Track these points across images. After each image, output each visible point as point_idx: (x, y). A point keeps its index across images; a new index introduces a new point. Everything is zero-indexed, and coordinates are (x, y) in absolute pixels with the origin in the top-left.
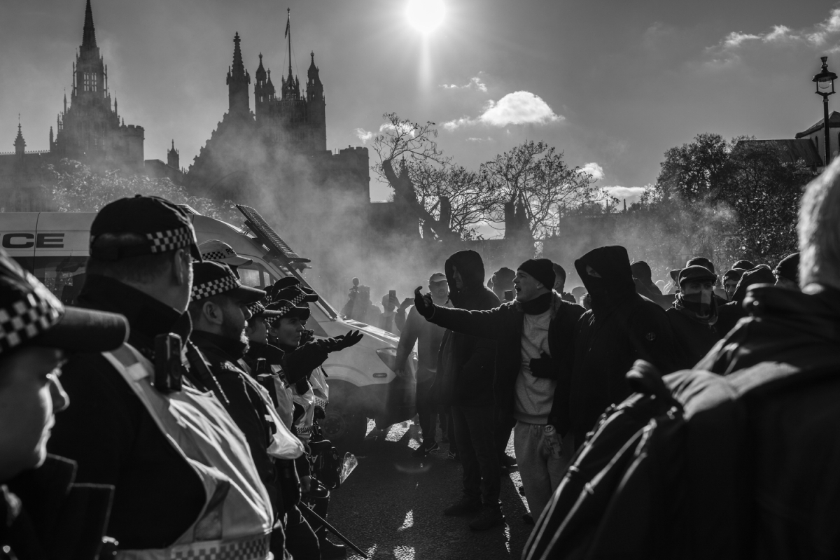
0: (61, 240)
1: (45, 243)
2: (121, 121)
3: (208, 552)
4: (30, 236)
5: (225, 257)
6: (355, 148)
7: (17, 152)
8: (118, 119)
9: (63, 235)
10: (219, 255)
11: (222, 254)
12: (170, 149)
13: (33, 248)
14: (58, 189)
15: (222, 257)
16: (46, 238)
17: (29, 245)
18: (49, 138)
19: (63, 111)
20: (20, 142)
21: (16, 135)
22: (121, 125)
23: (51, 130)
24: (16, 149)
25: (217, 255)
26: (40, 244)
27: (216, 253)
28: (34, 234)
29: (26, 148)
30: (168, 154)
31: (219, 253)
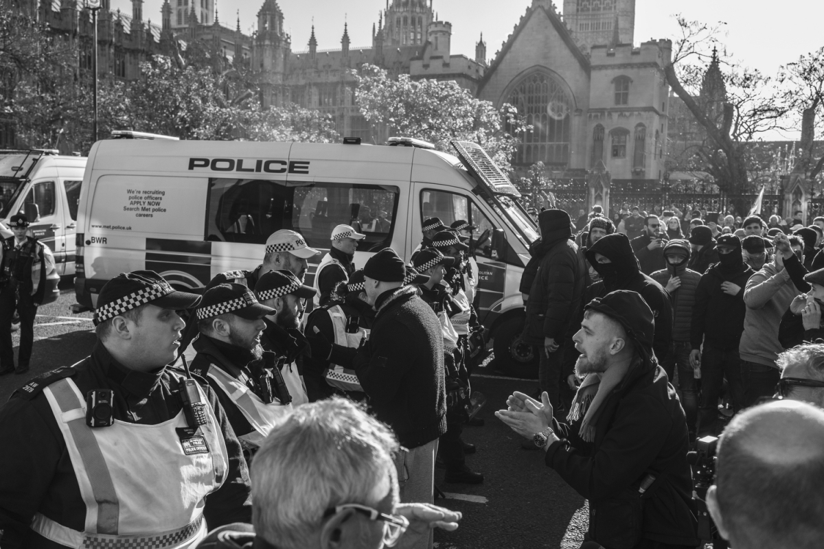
0: (307, 168)
1: (295, 169)
2: (435, 15)
3: (107, 541)
4: (284, 163)
5: (294, 249)
6: (658, 41)
7: (343, 49)
8: (433, 14)
9: (308, 163)
10: (289, 247)
11: (291, 246)
12: (479, 41)
13: (285, 173)
14: (360, 92)
15: (292, 249)
16: (296, 165)
17: (283, 171)
18: (371, 33)
19: (385, 7)
20: (346, 40)
21: (342, 33)
22: (434, 20)
23: (374, 26)
24: (343, 46)
25: (287, 247)
26: (291, 170)
27: (286, 245)
28: (287, 161)
29: (350, 45)
30: (477, 47)
31: (289, 244)
